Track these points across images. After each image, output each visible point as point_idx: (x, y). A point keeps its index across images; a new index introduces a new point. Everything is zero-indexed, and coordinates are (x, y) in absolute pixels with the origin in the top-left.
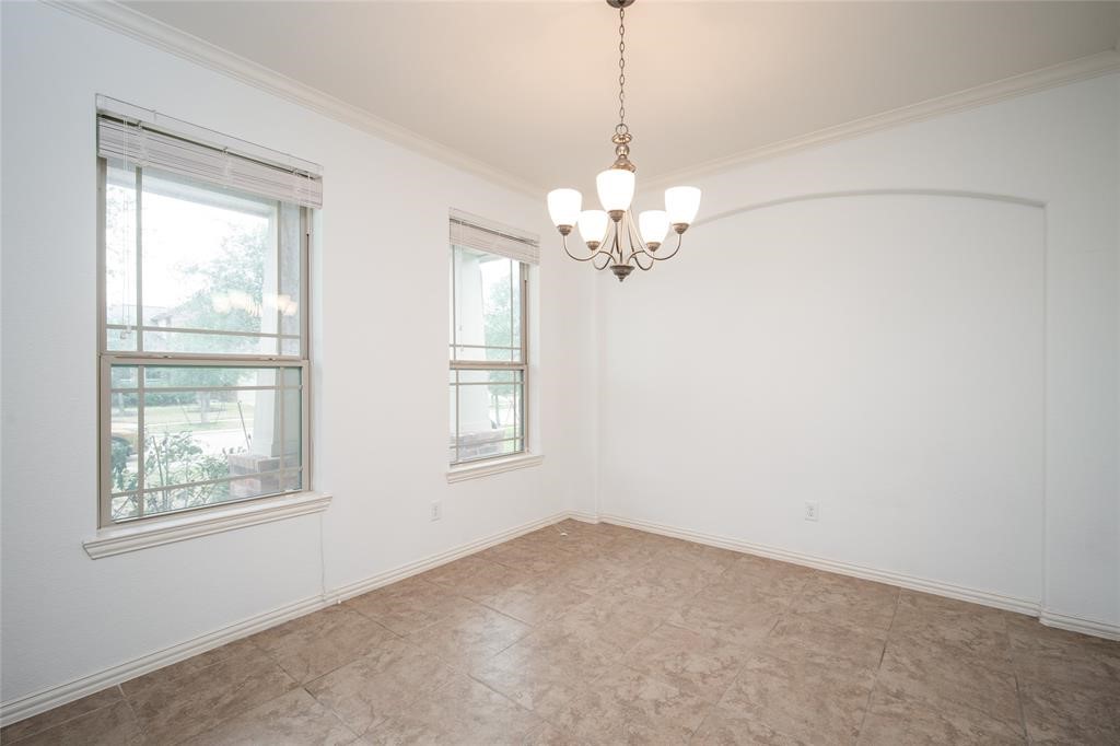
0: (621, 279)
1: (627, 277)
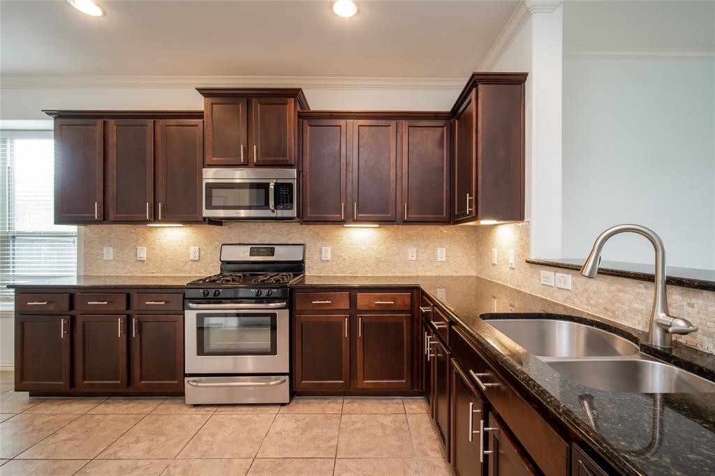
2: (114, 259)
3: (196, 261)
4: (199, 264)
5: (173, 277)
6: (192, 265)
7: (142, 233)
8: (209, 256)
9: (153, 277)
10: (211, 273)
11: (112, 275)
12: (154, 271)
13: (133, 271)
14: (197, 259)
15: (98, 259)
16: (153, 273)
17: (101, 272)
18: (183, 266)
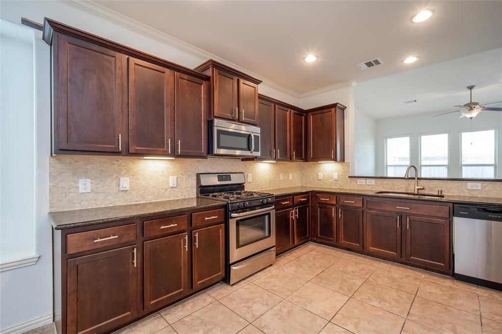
2: (92, 191)
3: (174, 187)
4: (176, 190)
5: (155, 202)
6: (171, 191)
7: (125, 164)
8: (184, 183)
9: (136, 205)
10: (185, 196)
11: (90, 207)
12: (138, 199)
13: (115, 202)
14: (175, 186)
15: (71, 193)
16: (136, 201)
17: (75, 207)
18: (163, 193)
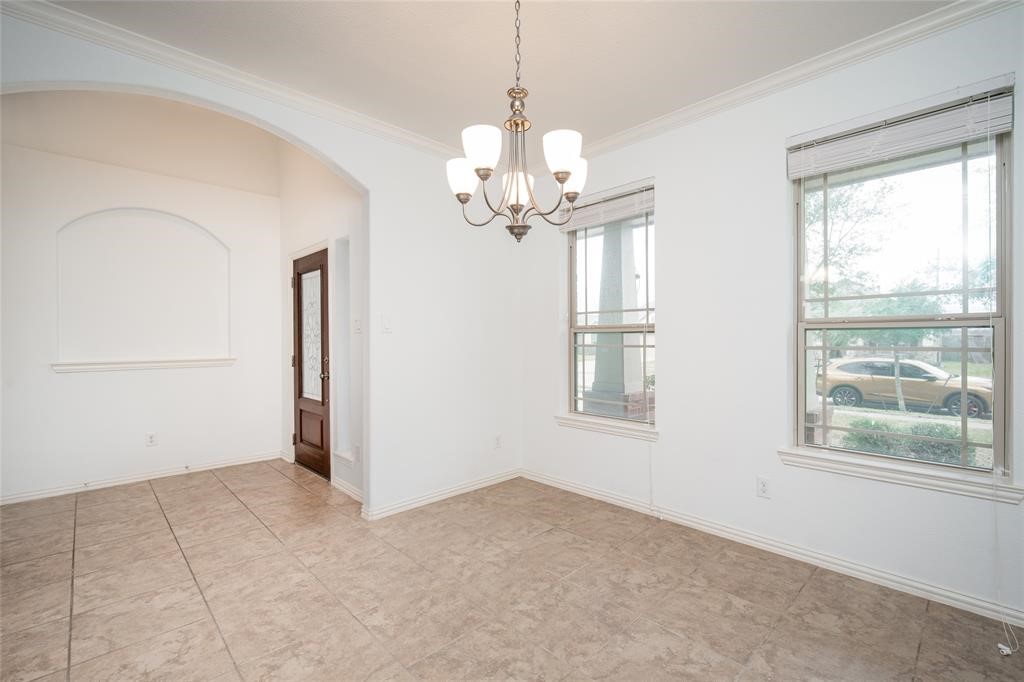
0: (519, 240)
1: (524, 237)
